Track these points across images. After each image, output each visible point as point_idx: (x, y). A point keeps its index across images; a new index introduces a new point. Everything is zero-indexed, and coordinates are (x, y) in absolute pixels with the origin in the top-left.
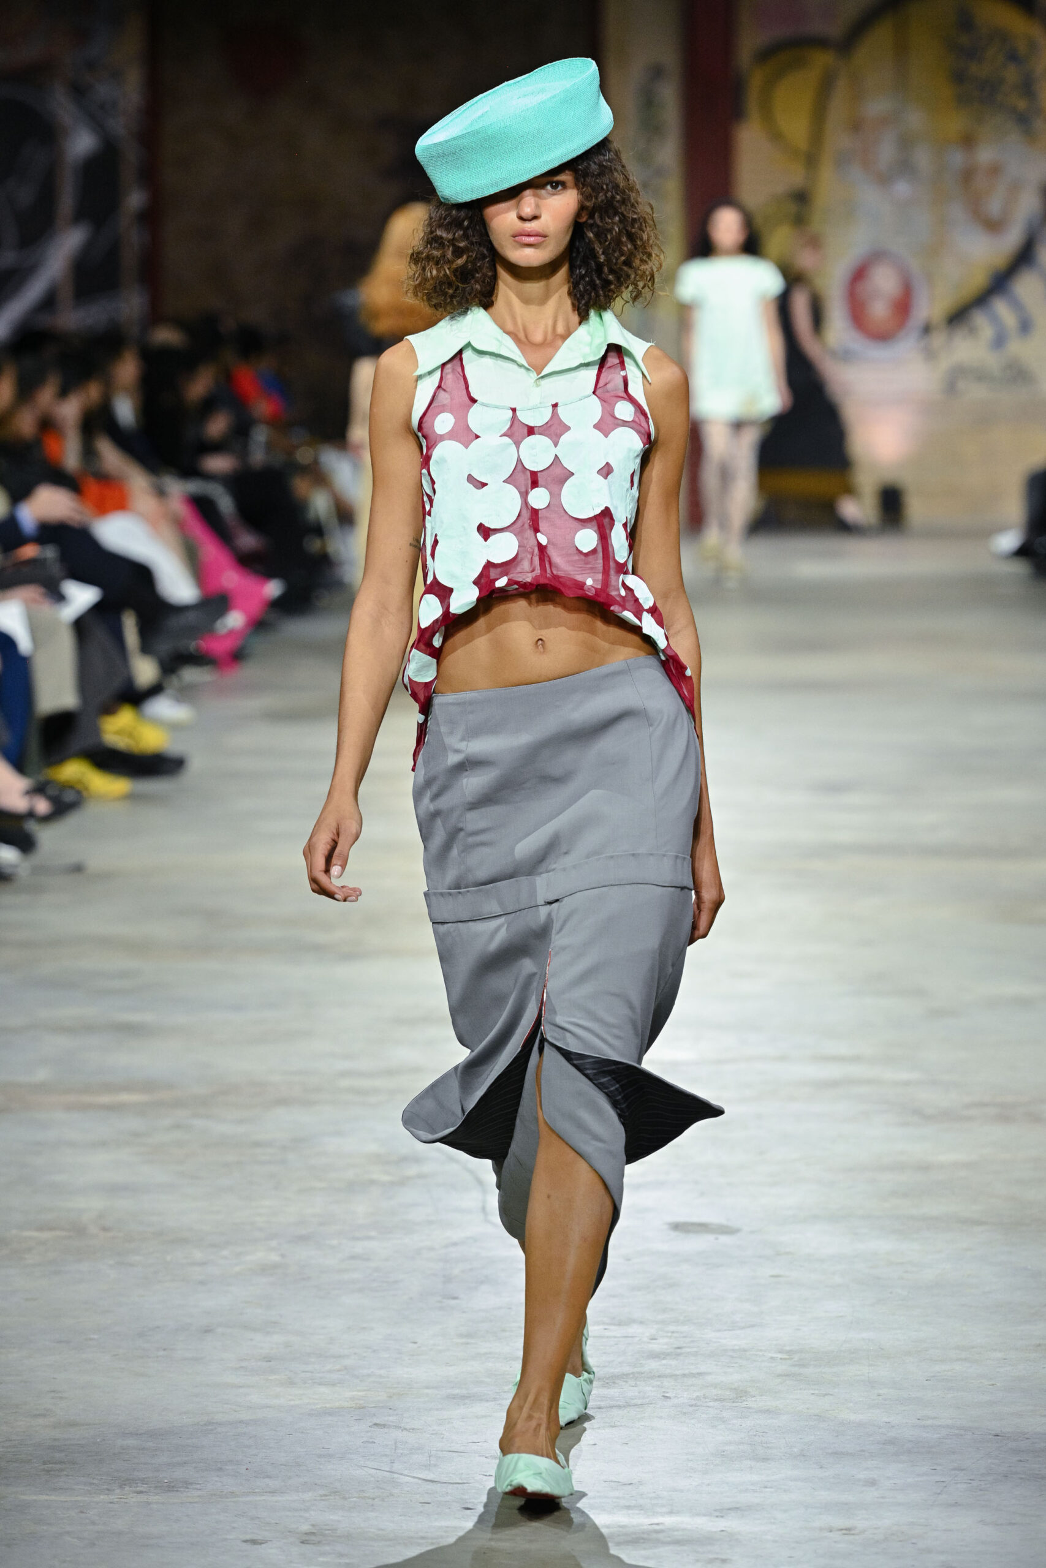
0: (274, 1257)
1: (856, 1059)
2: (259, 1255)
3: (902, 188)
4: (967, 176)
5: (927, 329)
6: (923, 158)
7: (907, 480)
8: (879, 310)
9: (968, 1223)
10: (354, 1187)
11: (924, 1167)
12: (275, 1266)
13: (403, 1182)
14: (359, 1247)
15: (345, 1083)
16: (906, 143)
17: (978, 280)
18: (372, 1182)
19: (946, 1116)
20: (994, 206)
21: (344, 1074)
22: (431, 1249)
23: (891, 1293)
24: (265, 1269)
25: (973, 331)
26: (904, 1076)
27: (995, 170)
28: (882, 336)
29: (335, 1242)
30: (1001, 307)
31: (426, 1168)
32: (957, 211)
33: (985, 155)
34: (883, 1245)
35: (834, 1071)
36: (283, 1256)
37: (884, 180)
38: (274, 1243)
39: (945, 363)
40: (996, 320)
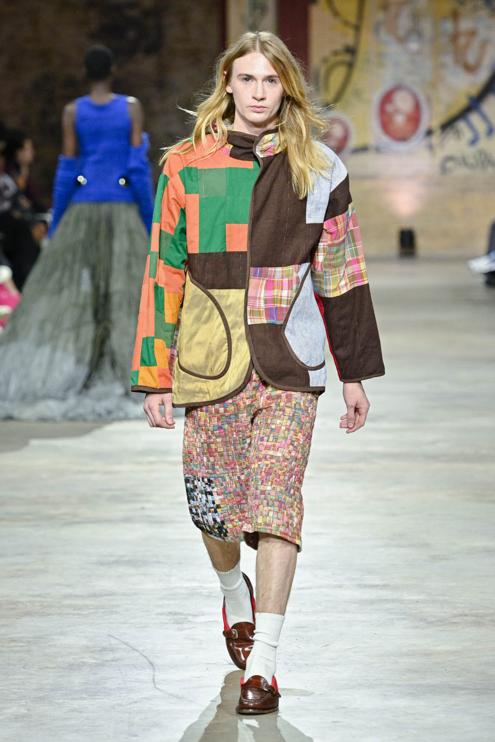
0: (23, 711)
1: (385, 586)
2: (14, 709)
3: (414, 46)
4: (454, 37)
5: (429, 133)
6: (426, 26)
7: (417, 227)
8: (400, 120)
9: (454, 689)
10: (72, 667)
11: (428, 654)
12: (24, 716)
13: (102, 665)
14: (76, 704)
15: (67, 602)
16: (416, 17)
17: (463, 102)
18: (84, 664)
19: (441, 622)
20: (471, 58)
21: (66, 597)
22: (120, 705)
23: (407, 732)
24: (17, 718)
25: (458, 134)
26: (416, 598)
27: (472, 34)
28: (403, 138)
29: (61, 701)
30: (475, 118)
31: (117, 655)
32: (449, 60)
33: (465, 25)
34: (403, 703)
35: (372, 594)
36: (28, 710)
37: (402, 40)
38: (23, 702)
39: (441, 154)
40: (471, 127)
